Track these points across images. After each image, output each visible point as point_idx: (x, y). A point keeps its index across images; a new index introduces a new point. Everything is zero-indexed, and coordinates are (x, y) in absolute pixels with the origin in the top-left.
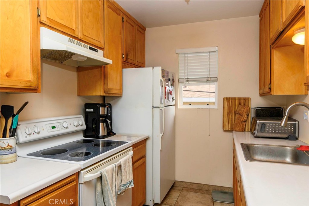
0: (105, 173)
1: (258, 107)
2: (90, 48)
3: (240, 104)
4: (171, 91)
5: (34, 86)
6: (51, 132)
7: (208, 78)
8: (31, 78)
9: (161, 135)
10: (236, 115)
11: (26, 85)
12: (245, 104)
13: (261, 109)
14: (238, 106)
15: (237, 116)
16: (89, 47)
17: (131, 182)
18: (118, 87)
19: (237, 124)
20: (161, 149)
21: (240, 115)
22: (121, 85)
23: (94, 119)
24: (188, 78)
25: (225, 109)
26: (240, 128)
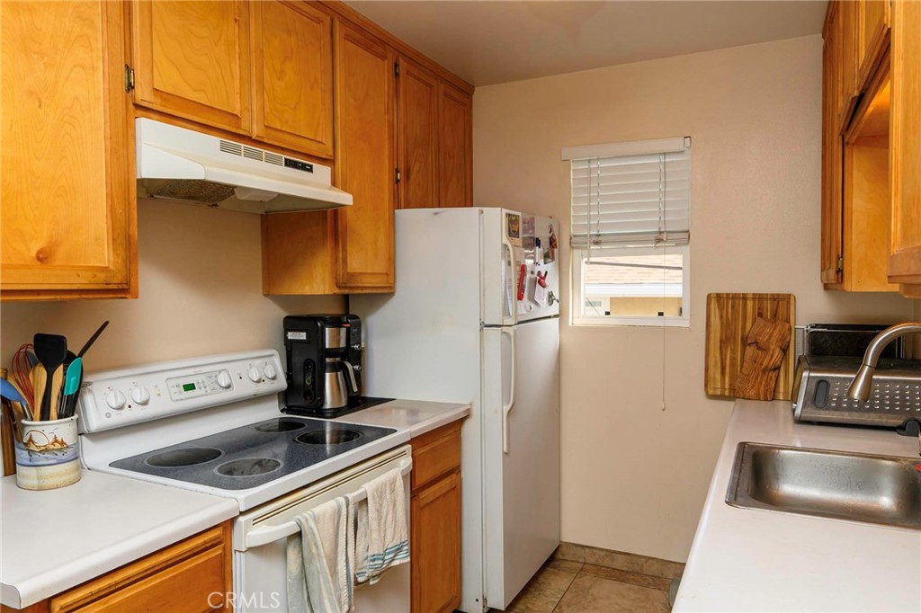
0: (312, 524)
1: (816, 326)
2: (289, 163)
3: (760, 315)
4: (543, 275)
5: (116, 282)
6: (182, 400)
7: (661, 233)
8: (109, 261)
9: (504, 408)
10: (748, 348)
11: (94, 280)
12: (775, 315)
13: (826, 330)
14: (754, 321)
15: (750, 351)
16: (286, 160)
17: (398, 549)
18: (380, 267)
19: (748, 375)
20: (505, 450)
21: (759, 348)
22: (392, 261)
23: (307, 363)
24: (600, 233)
25: (712, 329)
26: (759, 389)
